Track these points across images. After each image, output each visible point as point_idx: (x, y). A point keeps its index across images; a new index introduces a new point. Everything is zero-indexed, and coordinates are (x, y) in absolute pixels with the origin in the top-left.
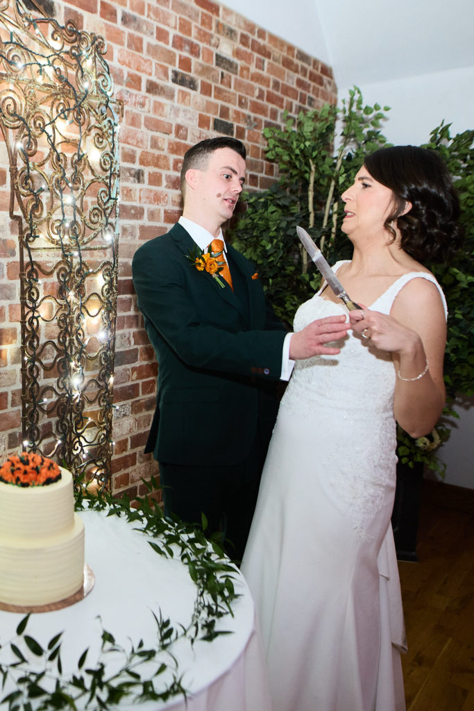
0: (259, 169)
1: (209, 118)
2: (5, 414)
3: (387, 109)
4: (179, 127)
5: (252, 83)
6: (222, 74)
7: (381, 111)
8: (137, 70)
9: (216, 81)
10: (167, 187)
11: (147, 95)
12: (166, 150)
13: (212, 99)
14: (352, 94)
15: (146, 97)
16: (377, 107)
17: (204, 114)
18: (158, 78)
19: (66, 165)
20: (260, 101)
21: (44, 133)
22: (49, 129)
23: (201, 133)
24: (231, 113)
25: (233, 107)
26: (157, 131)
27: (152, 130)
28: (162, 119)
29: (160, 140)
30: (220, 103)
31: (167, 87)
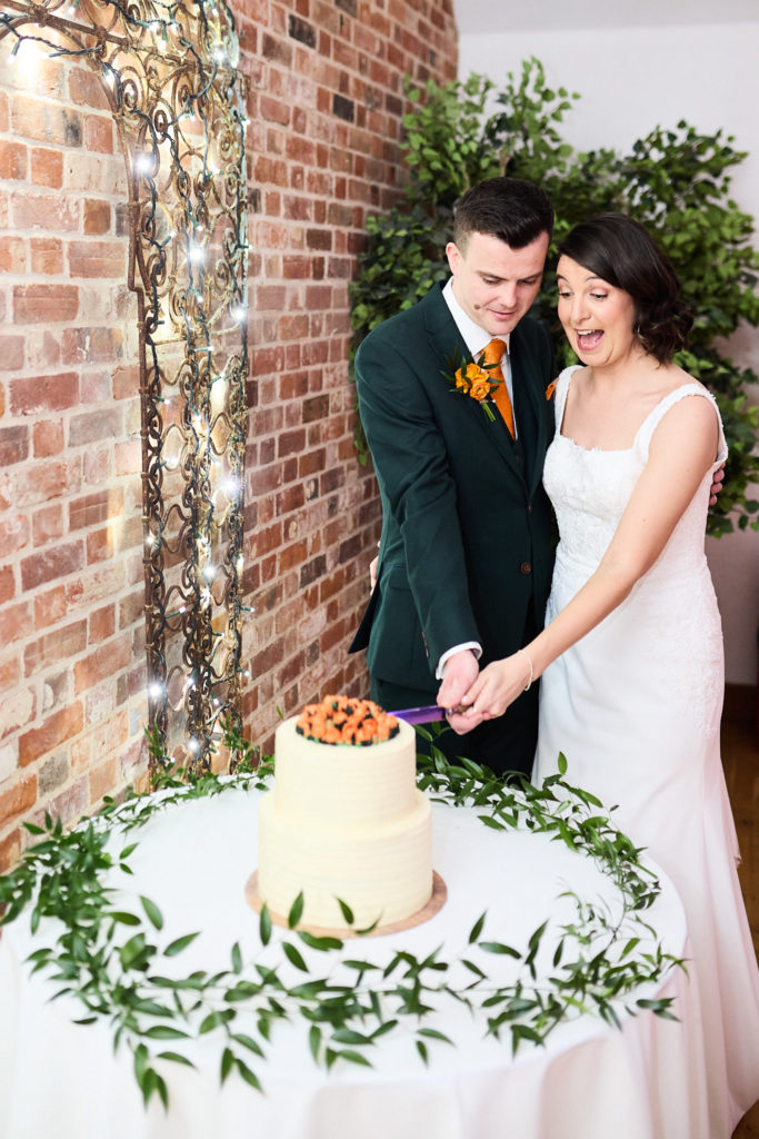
0: (380, 176)
1: (328, 93)
2: (112, 643)
3: (576, 96)
4: (298, 112)
5: (372, 31)
6: (342, 17)
7: (569, 99)
8: (253, 17)
9: (334, 32)
10: (286, 216)
11: (264, 60)
12: (284, 153)
13: (331, 61)
14: (527, 66)
15: (262, 63)
16: (562, 93)
17: (324, 87)
18: (276, 31)
19: (188, 191)
20: (379, 61)
21: (167, 139)
22: (171, 131)
23: (320, 119)
24: (351, 84)
25: (354, 74)
26: (274, 121)
27: (268, 120)
28: (279, 99)
29: (278, 135)
30: (339, 66)
31: (284, 43)
